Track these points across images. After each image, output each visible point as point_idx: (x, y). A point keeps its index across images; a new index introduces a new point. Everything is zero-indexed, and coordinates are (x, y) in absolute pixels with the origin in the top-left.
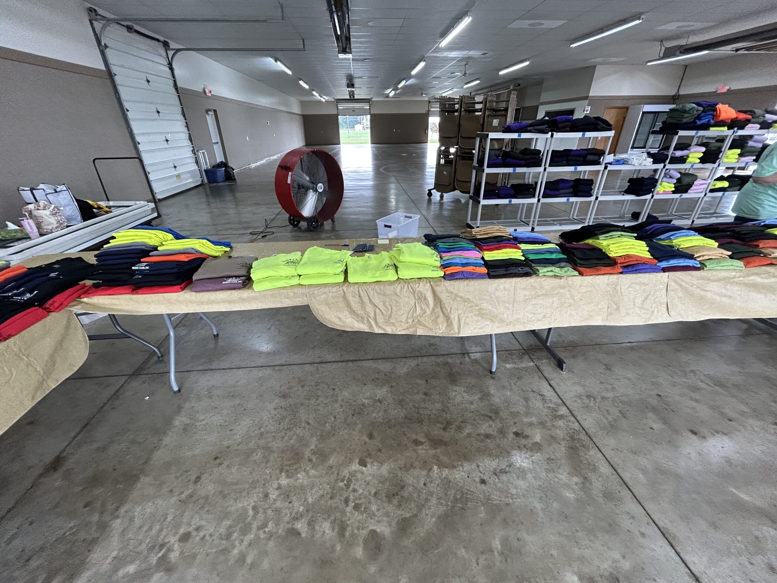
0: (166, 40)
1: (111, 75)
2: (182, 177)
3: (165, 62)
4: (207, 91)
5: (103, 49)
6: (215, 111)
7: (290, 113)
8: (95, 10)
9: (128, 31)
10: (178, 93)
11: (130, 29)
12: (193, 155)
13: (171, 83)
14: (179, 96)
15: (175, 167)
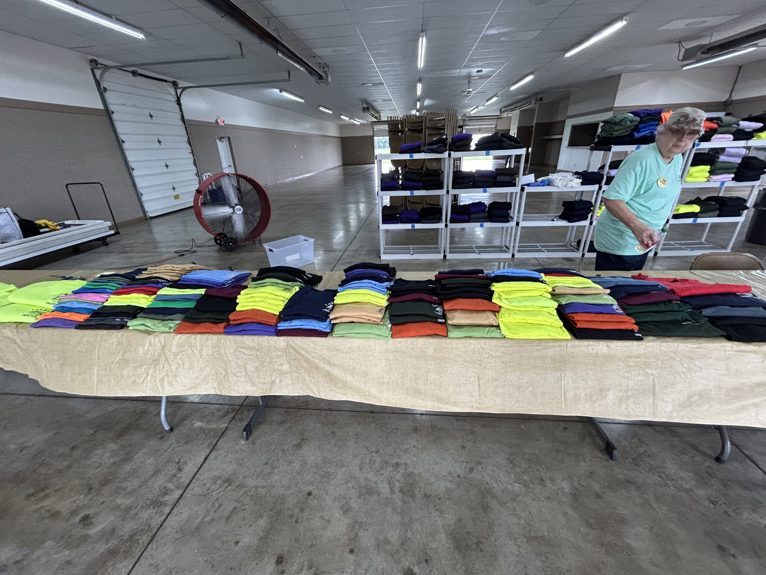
0: (175, 80)
1: (108, 113)
2: (180, 197)
3: (174, 99)
4: (219, 121)
5: (102, 92)
6: (229, 138)
7: (324, 136)
8: (95, 61)
9: (133, 76)
10: (185, 125)
11: (134, 73)
12: (197, 177)
13: (179, 116)
14: (186, 127)
15: (174, 189)
